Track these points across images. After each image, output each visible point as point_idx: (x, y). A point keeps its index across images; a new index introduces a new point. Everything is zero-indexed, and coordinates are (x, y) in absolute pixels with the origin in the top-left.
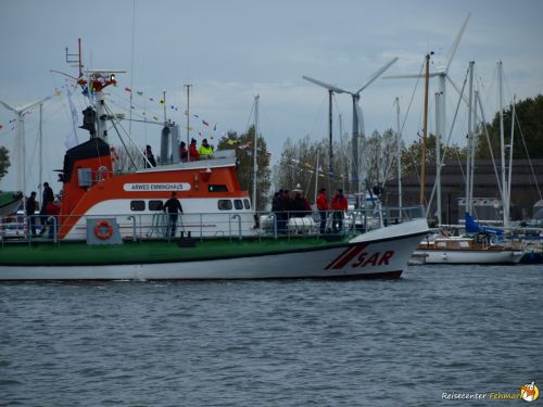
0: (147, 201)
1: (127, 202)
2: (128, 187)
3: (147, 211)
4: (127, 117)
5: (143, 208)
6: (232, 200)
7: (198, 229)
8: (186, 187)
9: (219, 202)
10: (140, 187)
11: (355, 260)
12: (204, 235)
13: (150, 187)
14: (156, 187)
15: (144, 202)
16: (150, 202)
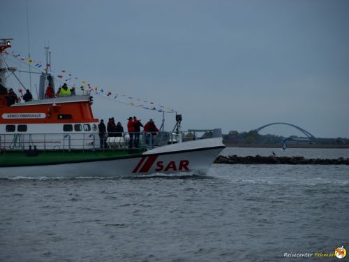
0: (17, 125)
1: (4, 126)
2: (5, 116)
3: (16, 132)
4: (18, 69)
5: (14, 130)
6: (73, 124)
7: (43, 144)
8: (43, 116)
9: (65, 126)
10: (13, 116)
11: (155, 166)
12: (47, 148)
13: (19, 116)
14: (23, 116)
15: (14, 126)
16: (19, 126)
